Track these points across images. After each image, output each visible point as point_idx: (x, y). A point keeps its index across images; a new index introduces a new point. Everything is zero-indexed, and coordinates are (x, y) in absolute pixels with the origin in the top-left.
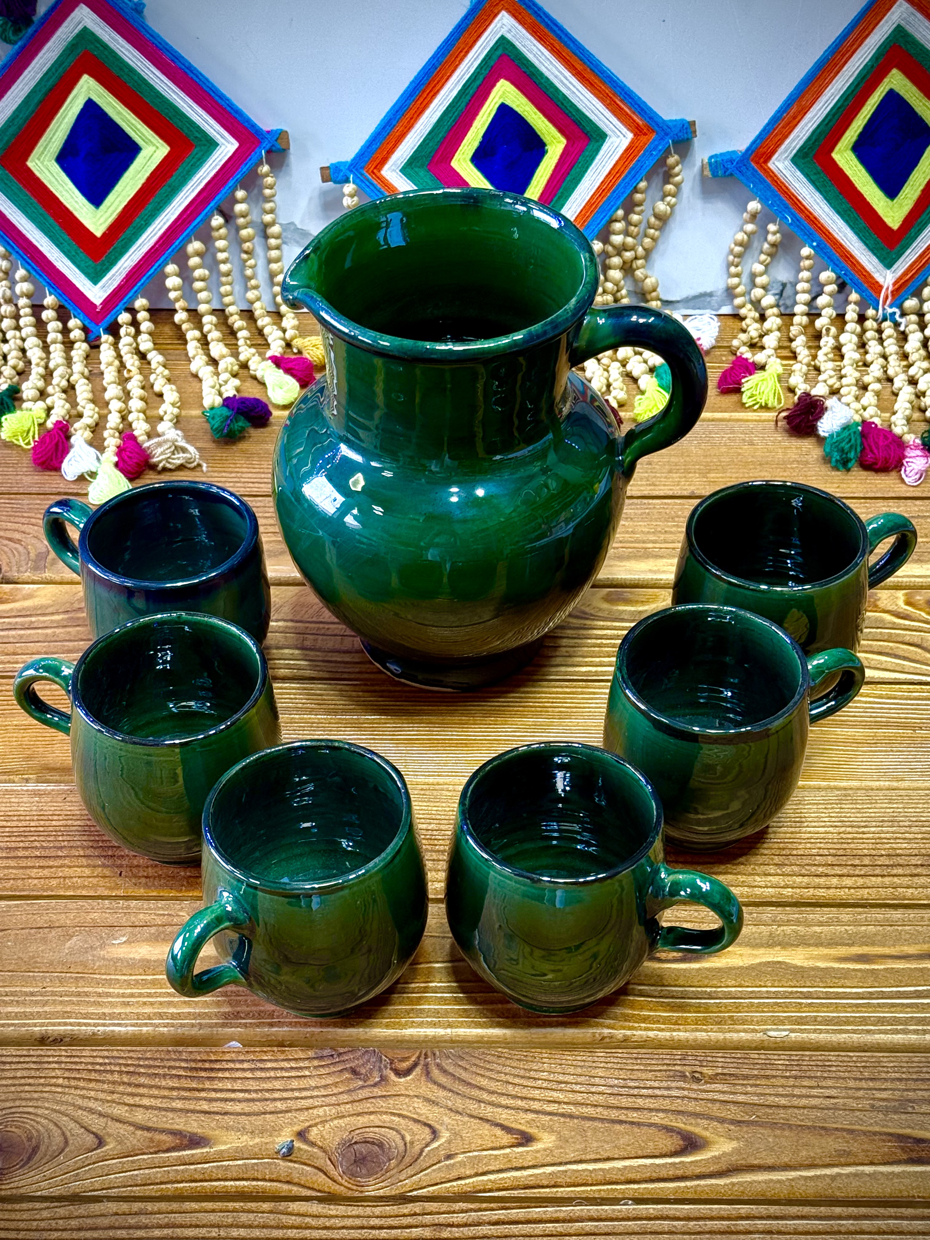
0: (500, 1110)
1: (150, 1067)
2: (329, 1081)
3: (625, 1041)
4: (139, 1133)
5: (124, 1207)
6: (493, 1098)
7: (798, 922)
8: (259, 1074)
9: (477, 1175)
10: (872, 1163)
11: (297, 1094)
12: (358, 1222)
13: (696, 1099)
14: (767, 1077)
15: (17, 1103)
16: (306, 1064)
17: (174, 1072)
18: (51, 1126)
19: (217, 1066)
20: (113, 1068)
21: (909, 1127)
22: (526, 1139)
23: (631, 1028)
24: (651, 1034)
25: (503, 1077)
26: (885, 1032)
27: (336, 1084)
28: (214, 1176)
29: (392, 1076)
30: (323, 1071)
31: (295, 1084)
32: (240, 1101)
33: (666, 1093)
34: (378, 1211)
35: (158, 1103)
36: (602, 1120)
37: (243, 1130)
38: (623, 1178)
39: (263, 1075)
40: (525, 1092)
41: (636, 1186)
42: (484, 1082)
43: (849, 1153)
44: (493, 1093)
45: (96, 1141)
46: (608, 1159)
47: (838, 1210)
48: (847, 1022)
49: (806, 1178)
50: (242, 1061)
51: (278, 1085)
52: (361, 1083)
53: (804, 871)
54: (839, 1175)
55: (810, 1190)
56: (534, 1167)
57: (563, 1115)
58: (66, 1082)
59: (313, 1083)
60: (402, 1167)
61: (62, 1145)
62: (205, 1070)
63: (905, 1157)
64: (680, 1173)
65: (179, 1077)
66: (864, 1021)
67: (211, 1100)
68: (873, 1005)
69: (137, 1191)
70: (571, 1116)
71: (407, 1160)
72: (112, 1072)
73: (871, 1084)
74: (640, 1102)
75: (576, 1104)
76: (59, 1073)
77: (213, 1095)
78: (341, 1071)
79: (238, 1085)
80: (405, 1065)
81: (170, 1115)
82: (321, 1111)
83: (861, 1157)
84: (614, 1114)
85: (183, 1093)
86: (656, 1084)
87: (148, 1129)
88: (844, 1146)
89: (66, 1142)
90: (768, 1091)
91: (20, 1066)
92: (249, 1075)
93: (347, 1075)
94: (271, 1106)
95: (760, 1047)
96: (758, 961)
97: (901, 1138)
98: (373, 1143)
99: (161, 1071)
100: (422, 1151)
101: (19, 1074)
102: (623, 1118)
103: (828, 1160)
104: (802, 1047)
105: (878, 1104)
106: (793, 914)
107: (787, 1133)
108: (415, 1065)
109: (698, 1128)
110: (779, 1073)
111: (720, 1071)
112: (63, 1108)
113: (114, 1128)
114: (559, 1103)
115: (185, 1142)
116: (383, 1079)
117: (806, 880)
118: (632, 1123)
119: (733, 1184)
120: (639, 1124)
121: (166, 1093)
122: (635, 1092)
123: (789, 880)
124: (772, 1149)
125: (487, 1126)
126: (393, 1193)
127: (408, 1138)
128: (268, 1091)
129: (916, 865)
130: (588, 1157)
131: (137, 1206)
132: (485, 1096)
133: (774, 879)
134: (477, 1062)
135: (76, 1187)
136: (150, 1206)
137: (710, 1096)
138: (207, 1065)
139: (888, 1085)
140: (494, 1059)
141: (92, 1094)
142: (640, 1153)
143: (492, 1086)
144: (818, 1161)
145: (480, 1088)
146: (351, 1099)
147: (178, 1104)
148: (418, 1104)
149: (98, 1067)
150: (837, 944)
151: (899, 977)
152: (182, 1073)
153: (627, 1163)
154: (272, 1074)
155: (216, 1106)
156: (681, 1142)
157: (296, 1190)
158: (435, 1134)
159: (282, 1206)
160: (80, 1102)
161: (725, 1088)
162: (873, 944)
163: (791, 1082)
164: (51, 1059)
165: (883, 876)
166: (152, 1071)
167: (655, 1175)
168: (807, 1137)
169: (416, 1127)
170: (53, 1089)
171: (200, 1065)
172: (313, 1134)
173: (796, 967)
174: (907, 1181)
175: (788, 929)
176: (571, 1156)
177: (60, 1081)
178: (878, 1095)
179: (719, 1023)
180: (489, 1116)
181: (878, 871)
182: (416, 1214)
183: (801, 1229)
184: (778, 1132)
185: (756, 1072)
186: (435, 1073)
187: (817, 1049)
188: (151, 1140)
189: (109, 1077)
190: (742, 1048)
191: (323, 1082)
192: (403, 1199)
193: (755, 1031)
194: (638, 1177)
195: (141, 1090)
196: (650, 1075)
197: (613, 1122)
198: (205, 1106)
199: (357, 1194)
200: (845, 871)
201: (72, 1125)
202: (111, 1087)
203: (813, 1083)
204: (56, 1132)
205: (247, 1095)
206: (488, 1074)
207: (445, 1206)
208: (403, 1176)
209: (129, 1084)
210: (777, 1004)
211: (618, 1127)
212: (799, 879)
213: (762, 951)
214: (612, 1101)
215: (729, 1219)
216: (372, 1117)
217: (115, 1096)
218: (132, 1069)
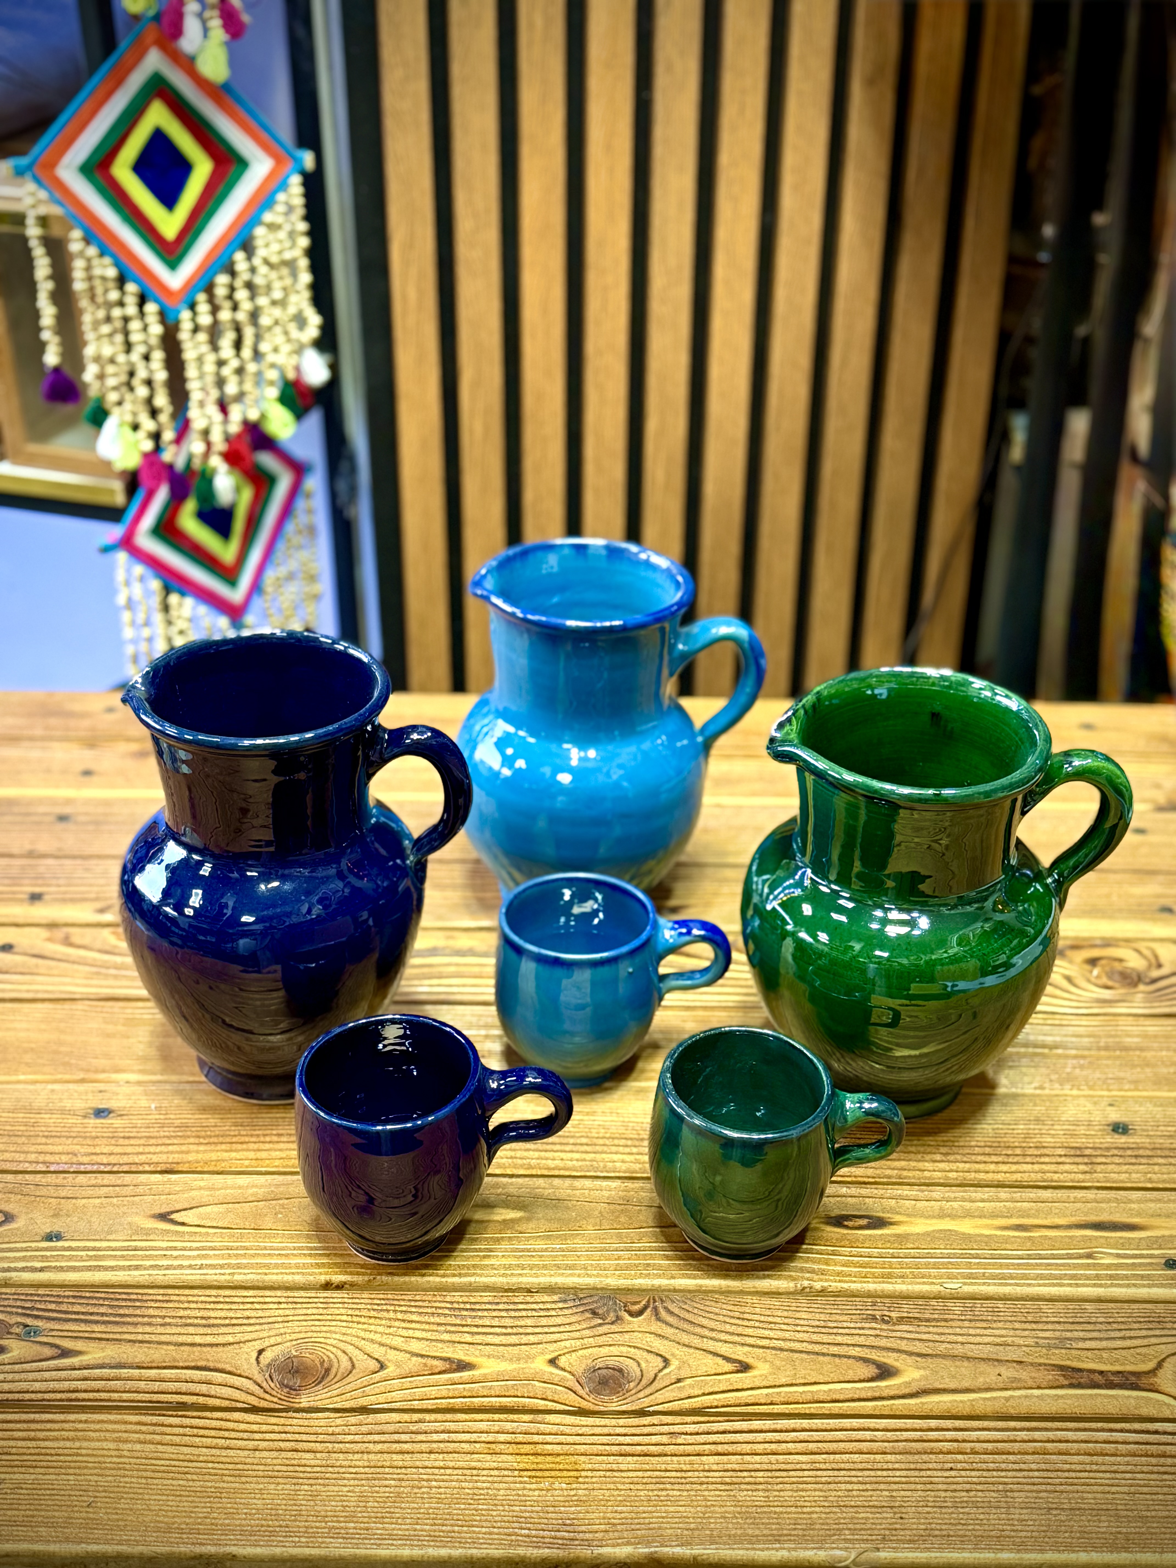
0: (720, 1344)
1: (420, 1307)
2: (573, 1319)
3: (822, 1291)
4: (414, 1359)
5: (406, 1417)
6: (714, 1334)
7: (964, 1200)
8: (513, 1314)
9: (704, 1394)
10: (1039, 1388)
11: (546, 1330)
12: (605, 1430)
13: (887, 1337)
14: (946, 1320)
15: (309, 1334)
16: (553, 1306)
17: (440, 1311)
18: (339, 1353)
19: (477, 1307)
20: (389, 1307)
21: (1069, 1359)
22: (745, 1367)
23: (826, 1281)
24: (846, 1286)
25: (721, 1318)
26: (1045, 1285)
27: (579, 1322)
28: (481, 1394)
29: (627, 1316)
30: (566, 1312)
31: (544, 1322)
32: (497, 1334)
33: (861, 1332)
34: (621, 1422)
35: (428, 1335)
36: (808, 1353)
37: (502, 1357)
38: (829, 1398)
39: (517, 1314)
40: (740, 1330)
41: (840, 1405)
42: (705, 1322)
43: (1020, 1380)
44: (712, 1330)
45: (378, 1365)
46: (815, 1383)
47: (1012, 1424)
48: (1011, 1277)
49: (985, 1399)
50: (498, 1303)
51: (529, 1322)
52: (600, 1321)
53: (965, 1159)
54: (1012, 1397)
55: (989, 1408)
56: (752, 1389)
57: (774, 1348)
58: (349, 1318)
59: (559, 1321)
60: (640, 1387)
61: (350, 1367)
62: (467, 1310)
63: (1066, 1382)
64: (877, 1394)
65: (445, 1315)
66: (1025, 1277)
67: (473, 1334)
68: (1032, 1264)
69: (416, 1404)
70: (781, 1349)
71: (644, 1382)
72: (388, 1311)
73: (1034, 1326)
74: (839, 1339)
75: (784, 1340)
76: (343, 1311)
77: (475, 1330)
78: (582, 1312)
79: (496, 1322)
80: (636, 1308)
81: (440, 1345)
82: (567, 1344)
83: (1030, 1383)
84: (817, 1348)
85: (449, 1328)
86: (852, 1325)
87: (422, 1356)
88: (1016, 1375)
89: (353, 1366)
90: (947, 1331)
91: (309, 1306)
92: (504, 1314)
93: (588, 1315)
94: (525, 1339)
95: (938, 1297)
96: (930, 1229)
97: (1062, 1368)
98: (613, 1369)
99: (429, 1310)
100: (656, 1376)
101: (309, 1312)
102: (825, 1351)
103: (1001, 1385)
104: (973, 1297)
105: (1041, 1341)
106: (958, 1193)
107: (966, 1364)
108: (645, 1308)
109: (890, 1359)
110: (956, 1317)
111: (905, 1315)
112: (348, 1339)
113: (392, 1355)
114: (771, 1339)
115: (454, 1366)
116: (618, 1318)
117: (967, 1166)
118: (834, 1355)
119: (923, 1404)
120: (840, 1356)
121: (435, 1327)
122: (835, 1331)
123: (954, 1166)
124: (954, 1377)
125: (711, 1356)
126: (634, 1408)
127: (643, 1365)
128: (521, 1327)
129: (1060, 1156)
130: (798, 1382)
131: (416, 1417)
132: (706, 1333)
133: (942, 1166)
134: (698, 1306)
135: (363, 1402)
136: (427, 1417)
137: (898, 1334)
138: (468, 1306)
139: (1050, 1327)
140: (713, 1304)
141: (372, 1328)
142: (842, 1379)
143: (712, 1324)
144: (993, 1386)
145: (703, 1327)
146: (592, 1334)
147: (446, 1337)
148: (650, 1338)
149: (376, 1307)
150: (997, 1216)
151: (1053, 1244)
152: (447, 1312)
153: (831, 1386)
154: (524, 1313)
155: (478, 1339)
156: (877, 1371)
157: (551, 1405)
158: (666, 1362)
159: (540, 1417)
160: (362, 1334)
161: (911, 1328)
162: (1028, 1216)
163: (966, 1324)
164: (335, 1300)
165: (1033, 1163)
166: (421, 1310)
167: (856, 1396)
168: (983, 1366)
169: (651, 1357)
170: (339, 1323)
171: (462, 1306)
172: (563, 1361)
173: (964, 1234)
174: (1069, 1402)
175: (955, 1205)
176: (783, 1381)
177: (344, 1318)
178: (1041, 1334)
179: (902, 1277)
180: (712, 1349)
181: (1028, 1159)
182: (654, 1425)
183: (982, 1438)
184: (958, 1363)
185: (936, 1316)
186: (663, 1314)
187: (987, 1299)
188: (425, 1365)
189: (385, 1314)
190: (923, 1297)
191: (568, 1321)
192: (642, 1413)
193: (933, 1283)
194: (842, 1397)
195: (413, 1325)
196: (845, 1318)
197: (817, 1354)
198: (468, 1338)
199: (602, 1409)
200: (1000, 1159)
201: (357, 1352)
202: (388, 1323)
203: (984, 1325)
204: (344, 1359)
205: (504, 1330)
206: (708, 1315)
207: (678, 1419)
208: (641, 1395)
209: (404, 1321)
210: (950, 1263)
211: (821, 1358)
212: (961, 1165)
213: (934, 1221)
214: (815, 1337)
215: (921, 1430)
216: (612, 1348)
217: (392, 1330)
218: (404, 1309)
